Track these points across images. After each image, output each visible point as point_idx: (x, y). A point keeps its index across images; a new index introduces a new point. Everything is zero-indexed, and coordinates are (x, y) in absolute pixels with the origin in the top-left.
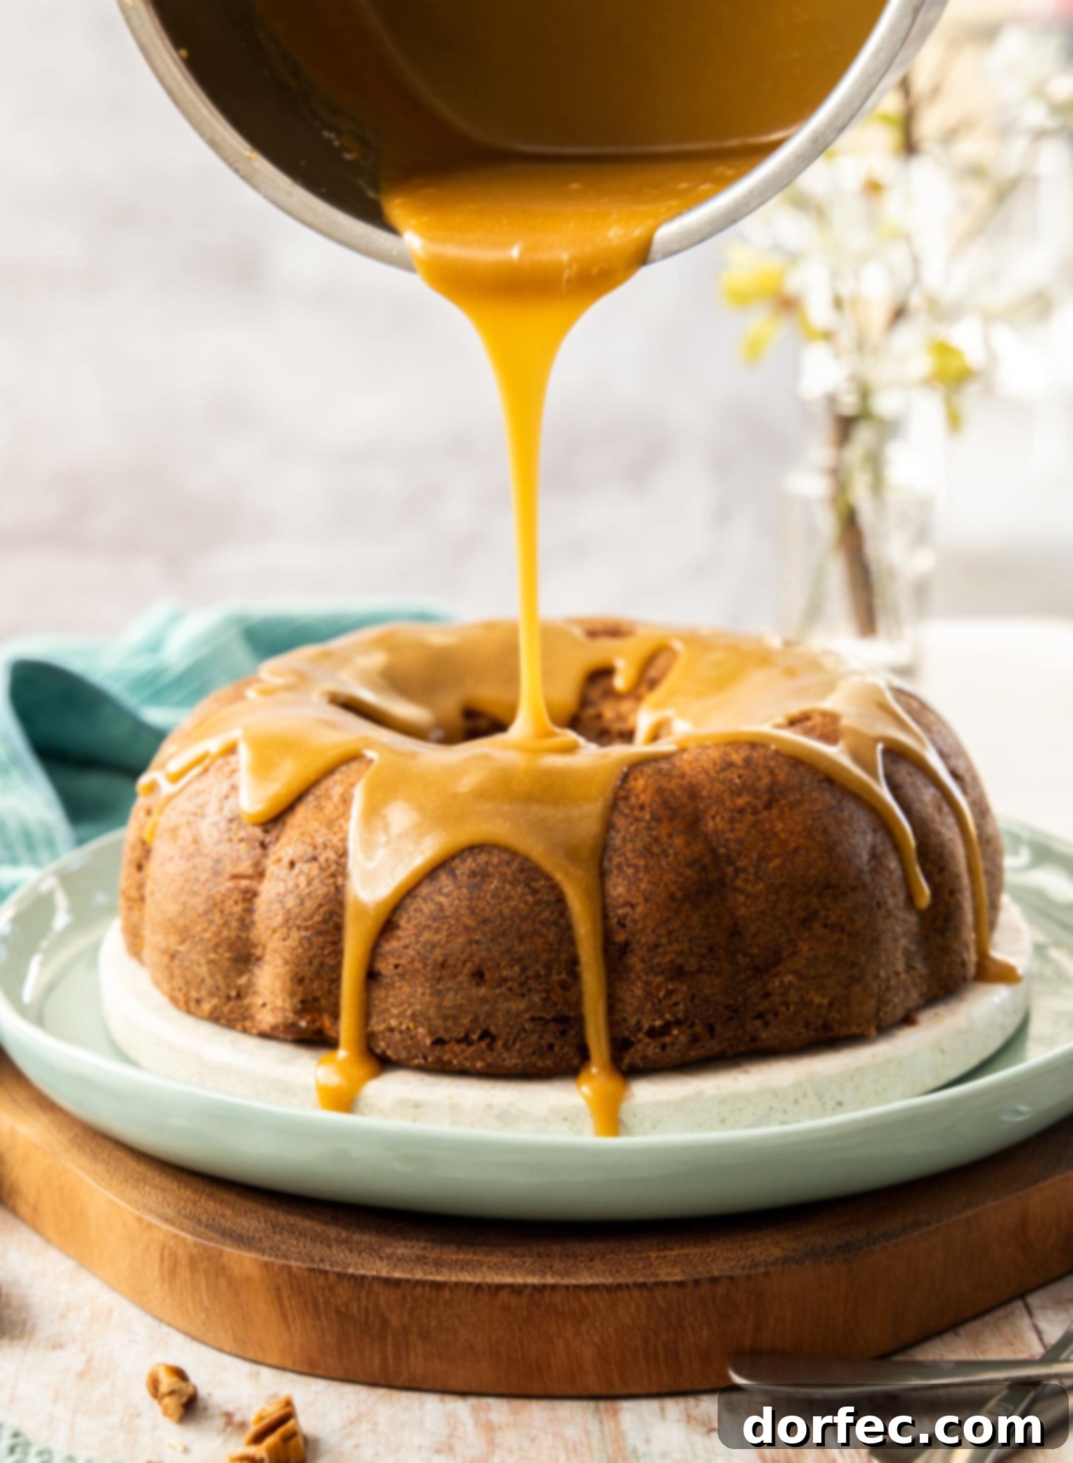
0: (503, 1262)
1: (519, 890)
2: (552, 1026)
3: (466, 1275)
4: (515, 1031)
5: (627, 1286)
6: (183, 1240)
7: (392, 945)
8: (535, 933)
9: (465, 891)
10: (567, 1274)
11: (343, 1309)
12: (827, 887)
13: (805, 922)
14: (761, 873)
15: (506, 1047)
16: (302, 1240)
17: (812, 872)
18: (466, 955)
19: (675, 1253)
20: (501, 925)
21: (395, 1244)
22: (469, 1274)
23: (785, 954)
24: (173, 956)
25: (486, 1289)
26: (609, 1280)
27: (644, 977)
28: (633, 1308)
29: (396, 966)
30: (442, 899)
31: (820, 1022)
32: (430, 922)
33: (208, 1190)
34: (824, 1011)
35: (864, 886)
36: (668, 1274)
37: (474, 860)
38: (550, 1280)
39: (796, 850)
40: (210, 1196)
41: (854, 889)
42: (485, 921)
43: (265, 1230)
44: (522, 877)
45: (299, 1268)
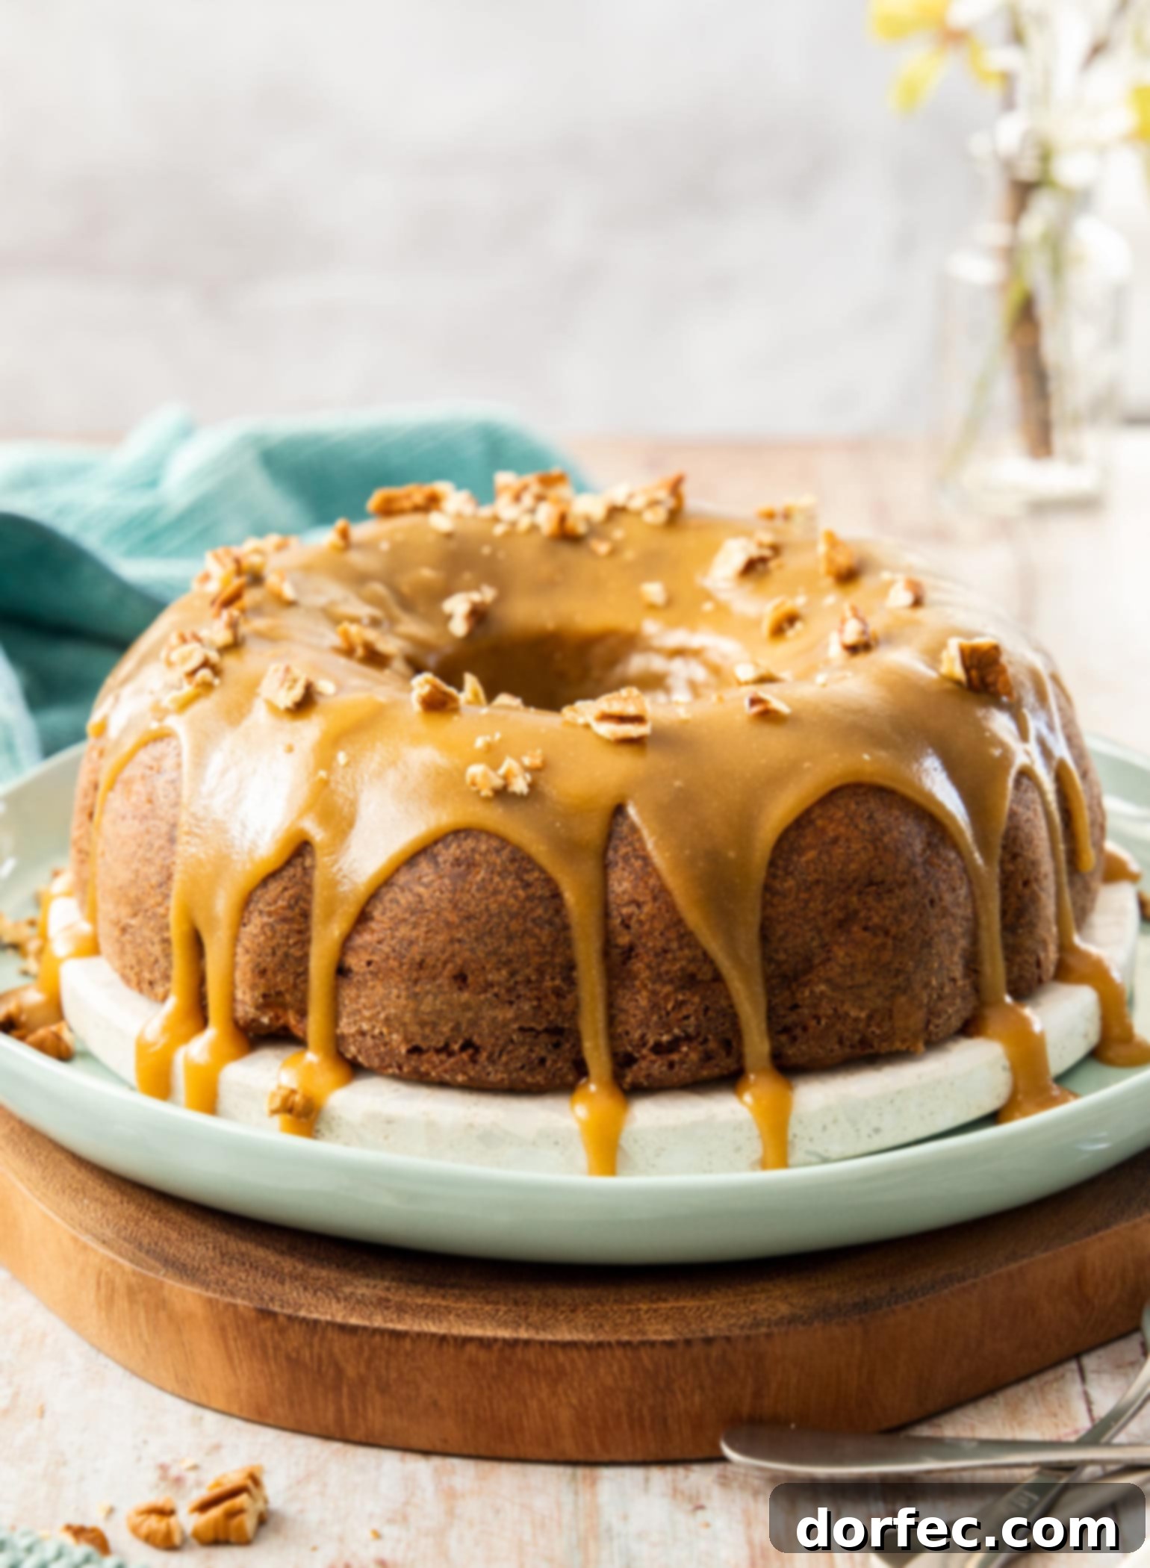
0: (474, 1310)
1: (509, 882)
2: (544, 1038)
3: (430, 1323)
4: (501, 1042)
5: (609, 1344)
6: (120, 1266)
7: (365, 938)
8: (526, 932)
9: (447, 881)
10: (543, 1326)
11: (294, 1355)
12: (871, 883)
13: (842, 925)
14: (791, 868)
15: (490, 1059)
16: (253, 1272)
17: (853, 866)
18: (447, 955)
19: (669, 1305)
20: (487, 922)
21: (356, 1282)
22: (434, 1323)
23: (817, 961)
24: (124, 930)
25: (452, 1342)
26: (590, 1337)
27: (650, 986)
28: (615, 1369)
29: (369, 963)
30: (421, 890)
31: (857, 1037)
32: (407, 915)
33: (153, 1206)
34: (861, 1026)
35: (915, 881)
36: (657, 1332)
37: (459, 846)
38: (524, 1334)
39: (835, 841)
40: (156, 1213)
41: (902, 885)
42: (469, 917)
43: (212, 1259)
44: (512, 868)
45: (245, 1307)
